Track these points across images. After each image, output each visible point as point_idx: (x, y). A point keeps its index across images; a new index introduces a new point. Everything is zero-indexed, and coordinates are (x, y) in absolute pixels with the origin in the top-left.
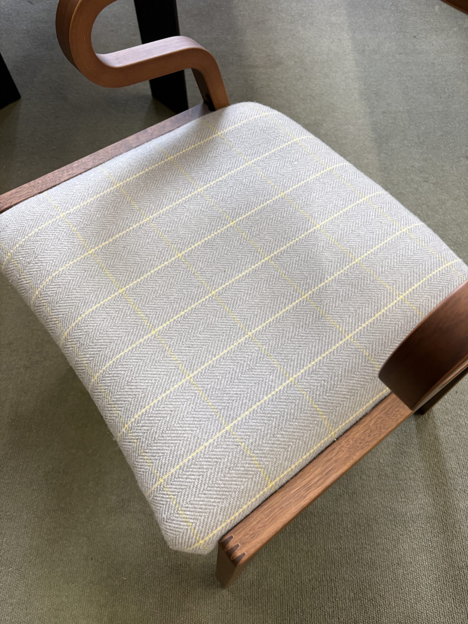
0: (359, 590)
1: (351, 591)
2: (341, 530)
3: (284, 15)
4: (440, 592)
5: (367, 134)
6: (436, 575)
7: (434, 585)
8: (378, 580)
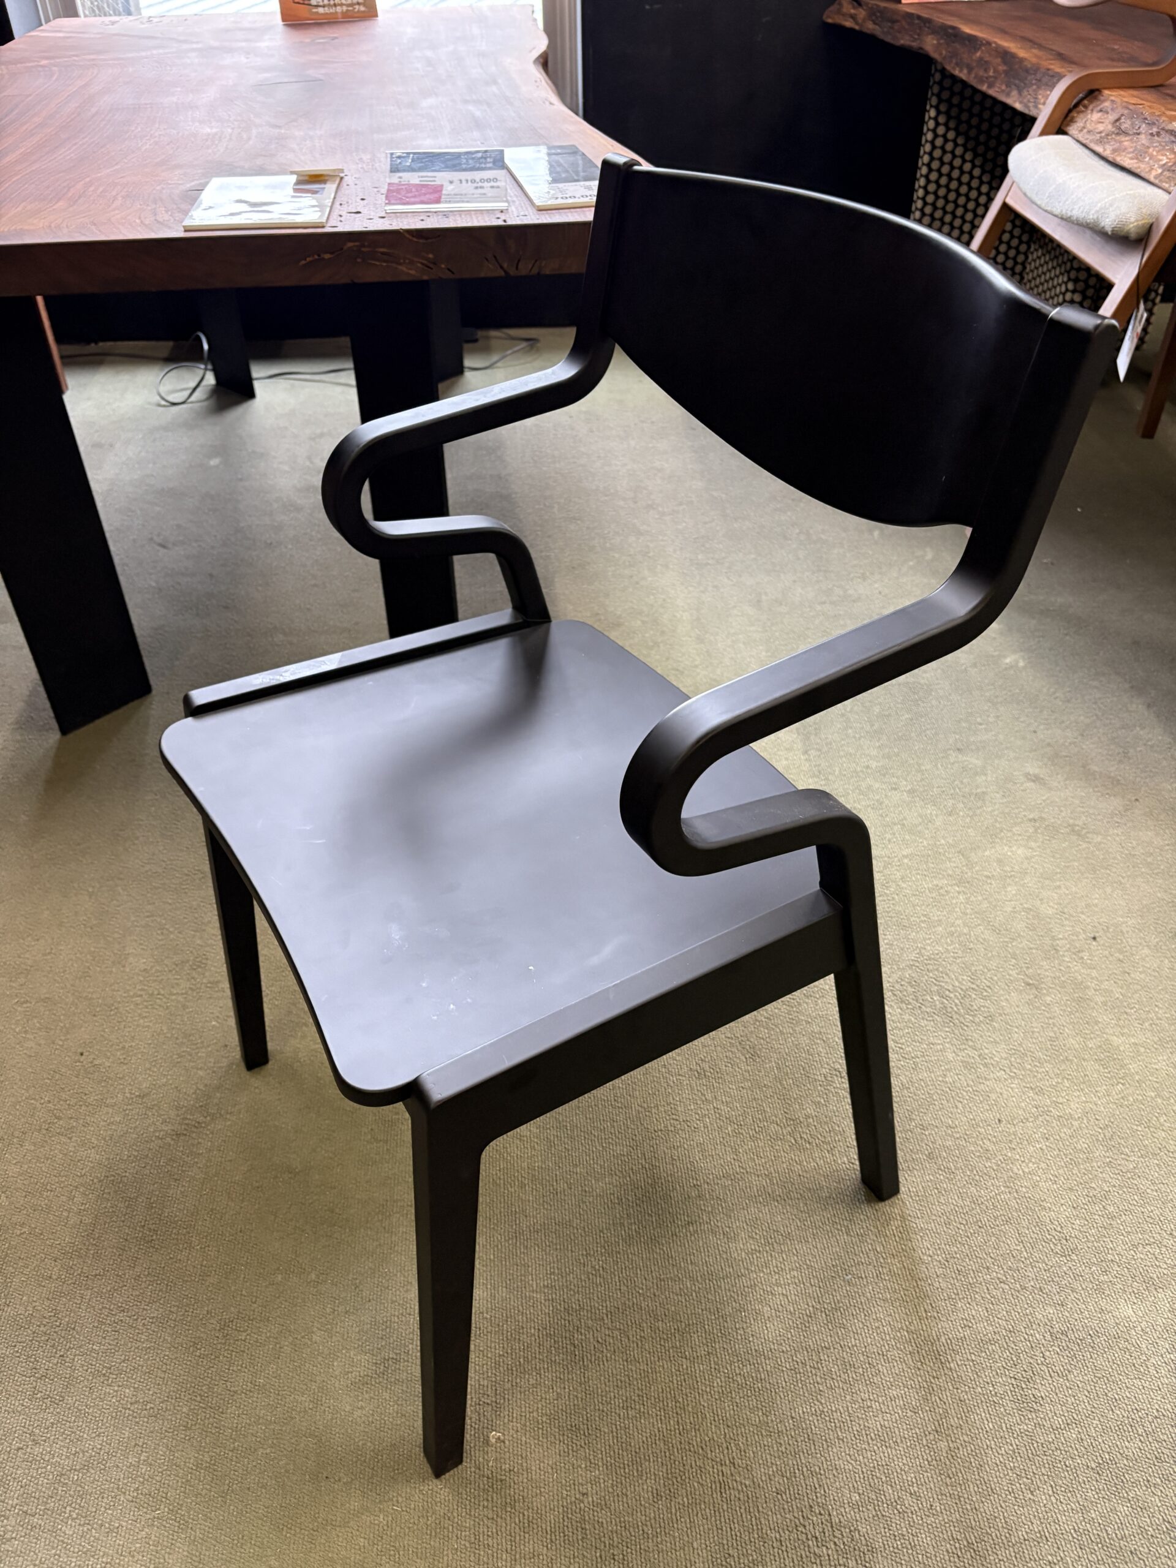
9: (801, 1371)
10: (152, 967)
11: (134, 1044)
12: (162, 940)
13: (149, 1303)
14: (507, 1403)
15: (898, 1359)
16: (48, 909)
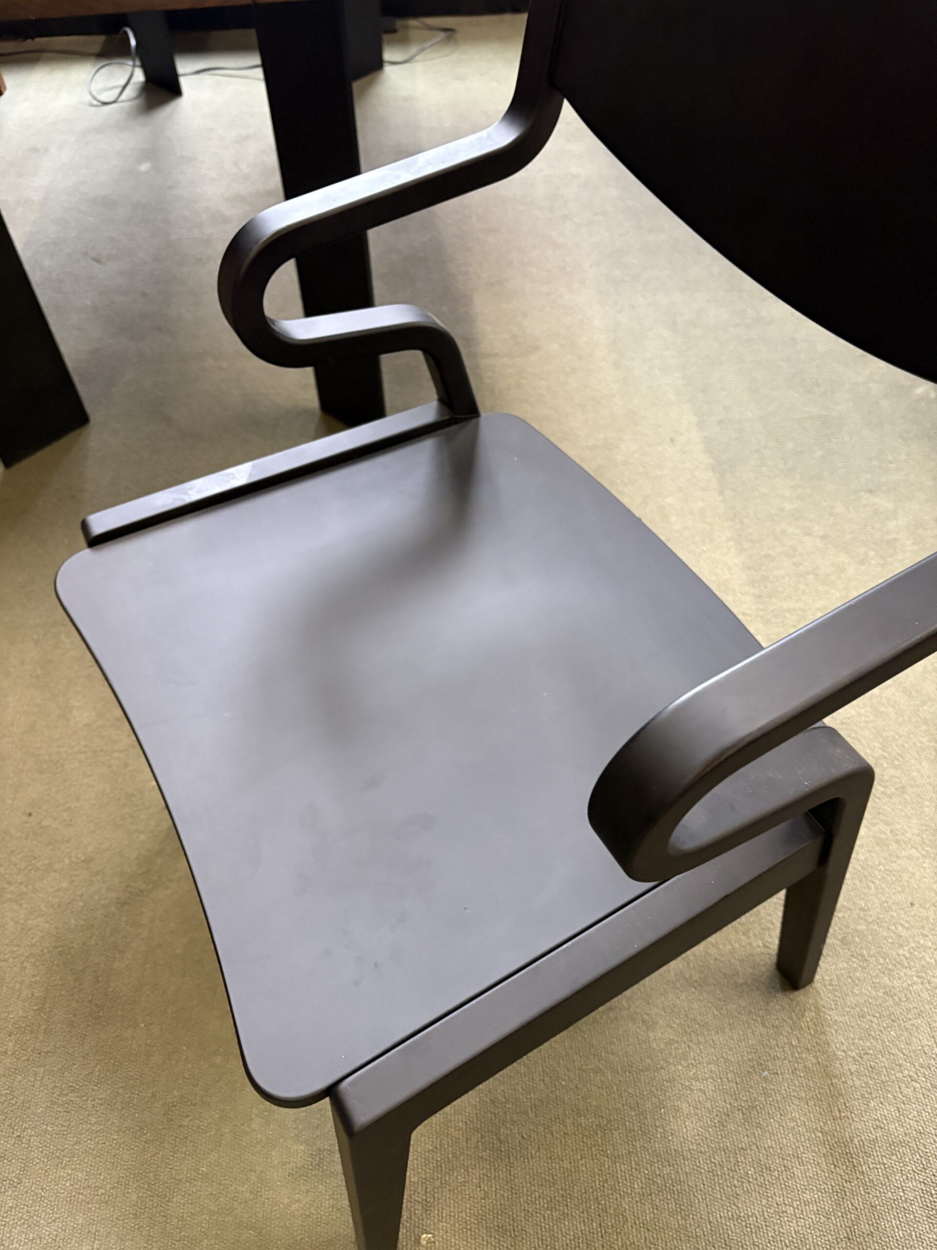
9: (719, 1173)
11: (78, 805)
13: (98, 1083)
14: (436, 1202)
15: (812, 1161)
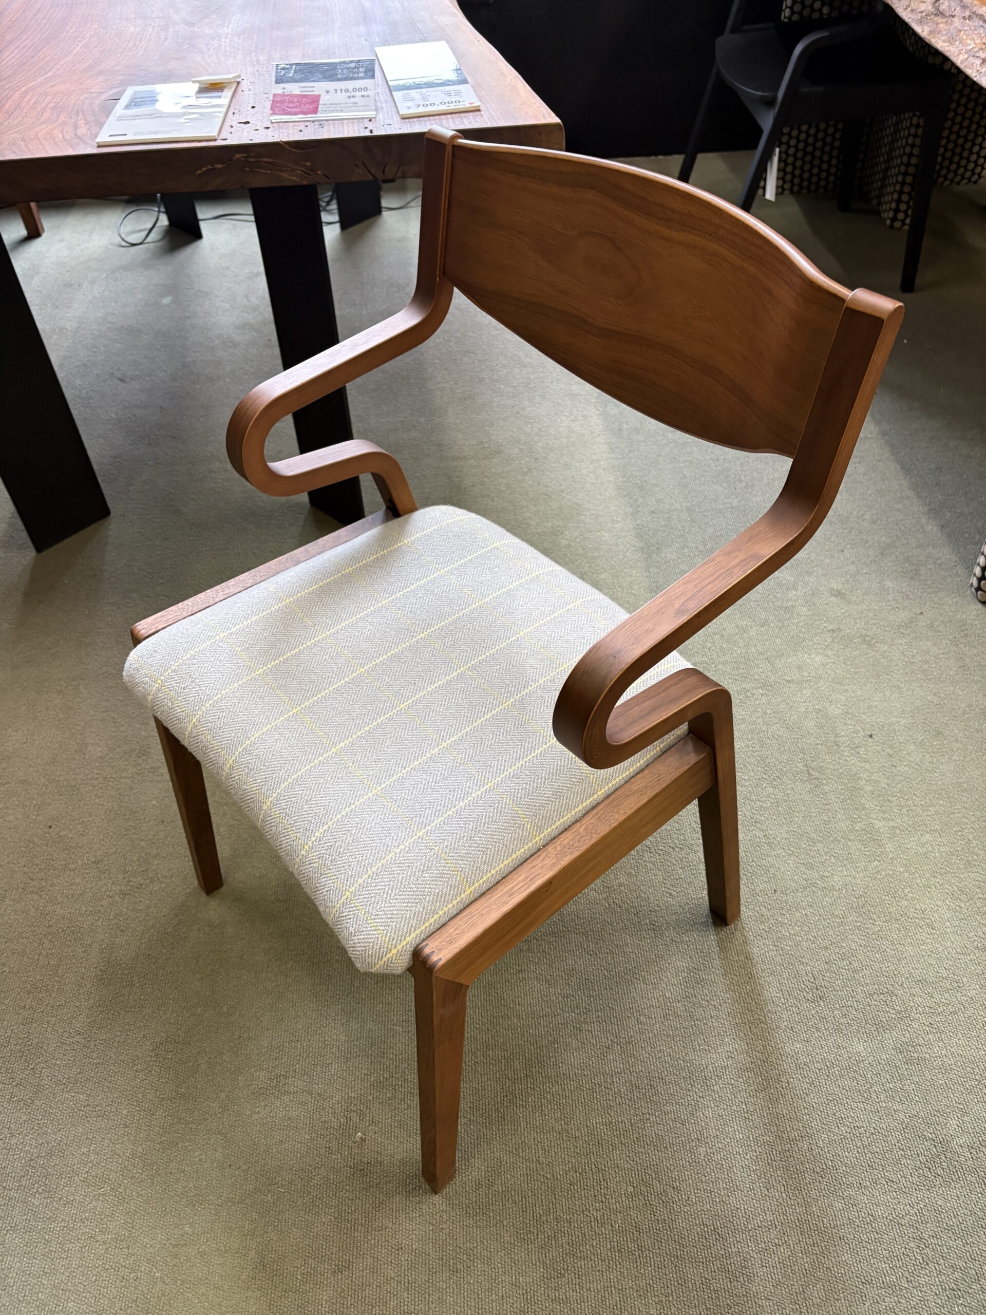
0: (641, 1182)
1: (628, 1183)
2: (610, 1097)
3: (502, 387)
4: (763, 1176)
5: (628, 543)
6: (756, 1152)
7: (754, 1168)
8: (668, 1164)
10: (107, 755)
11: (91, 819)
12: (114, 732)
14: (368, 1111)
16: (24, 705)
